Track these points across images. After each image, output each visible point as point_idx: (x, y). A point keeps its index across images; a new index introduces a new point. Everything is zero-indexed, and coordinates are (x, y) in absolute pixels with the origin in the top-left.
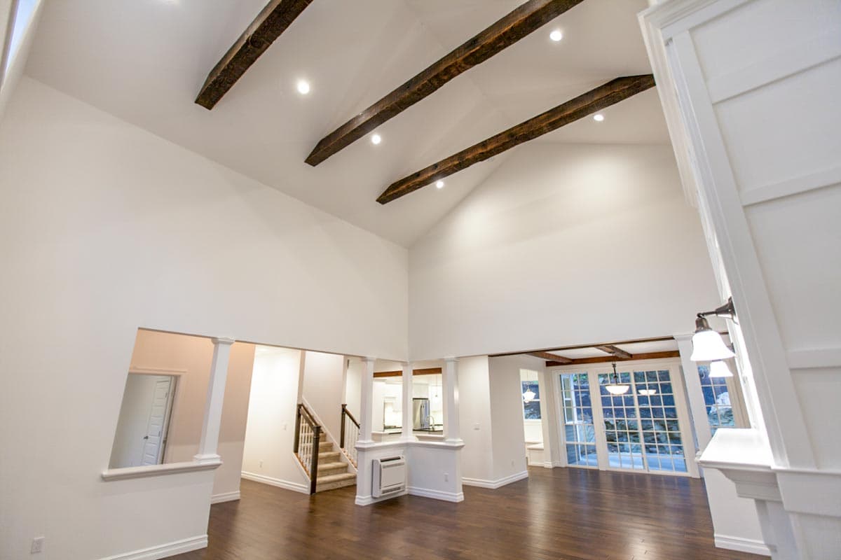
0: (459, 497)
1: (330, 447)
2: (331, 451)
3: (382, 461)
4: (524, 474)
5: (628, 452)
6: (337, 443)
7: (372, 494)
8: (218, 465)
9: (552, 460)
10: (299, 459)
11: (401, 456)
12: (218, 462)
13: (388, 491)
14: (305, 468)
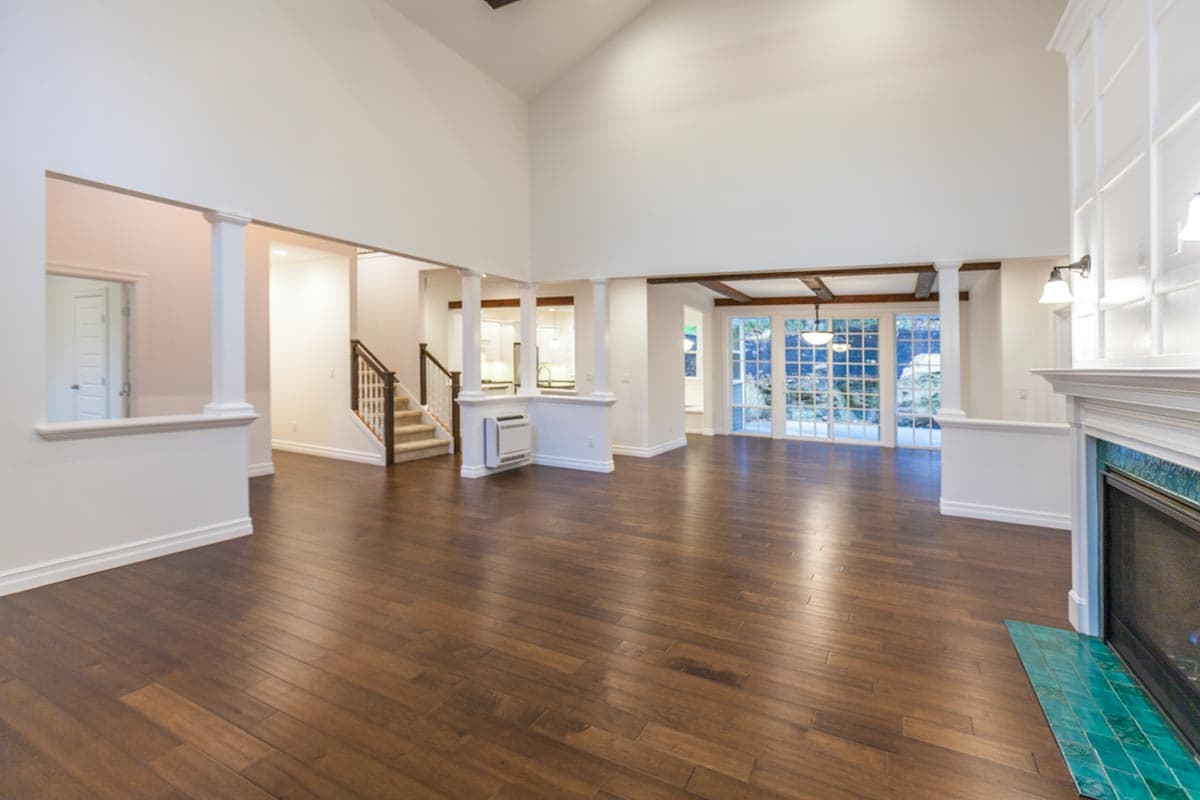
0: (608, 466)
1: (405, 404)
2: (407, 409)
3: (499, 420)
4: (682, 441)
5: (796, 420)
6: (415, 398)
7: (485, 463)
8: (252, 420)
9: (714, 426)
10: (363, 419)
11: (523, 414)
12: (250, 414)
13: (508, 459)
14: (373, 431)
